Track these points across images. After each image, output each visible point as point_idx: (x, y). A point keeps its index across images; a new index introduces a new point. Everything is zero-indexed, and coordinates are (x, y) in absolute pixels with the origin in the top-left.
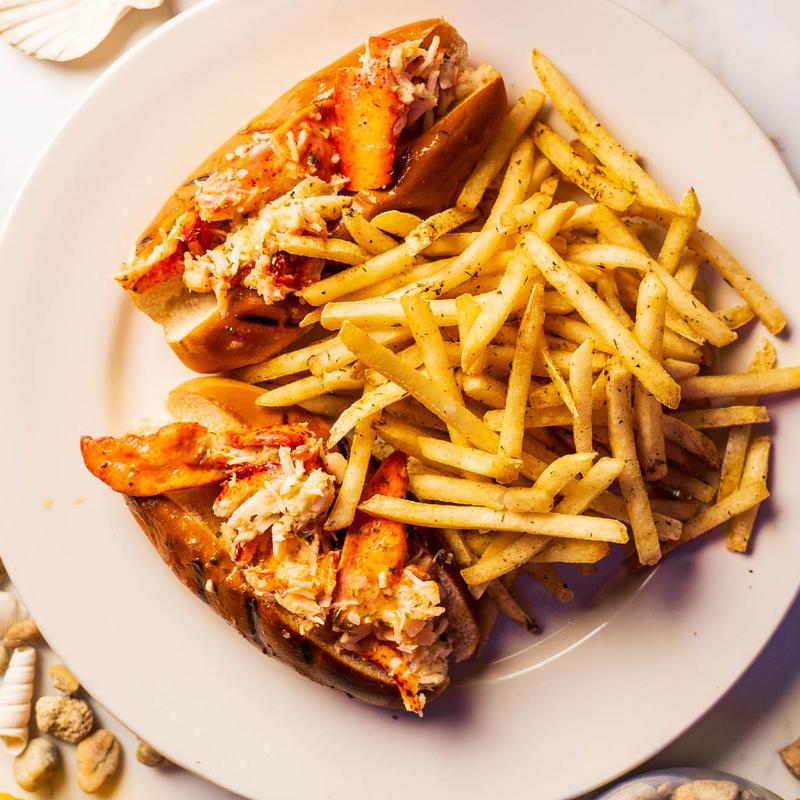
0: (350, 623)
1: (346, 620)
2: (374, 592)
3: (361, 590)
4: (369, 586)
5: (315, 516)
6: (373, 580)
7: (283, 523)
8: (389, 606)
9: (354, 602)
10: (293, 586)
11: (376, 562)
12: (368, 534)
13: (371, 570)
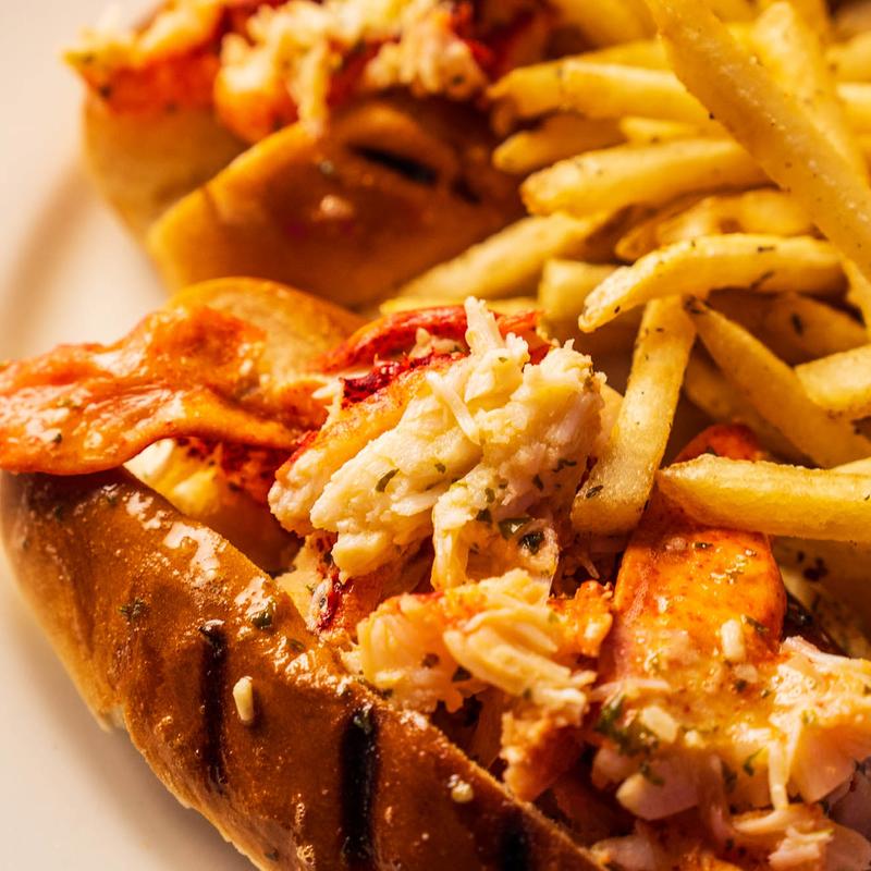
0: (649, 733)
1: (637, 726)
2: (707, 675)
3: (675, 664)
4: (695, 656)
5: (554, 454)
6: (703, 643)
7: (465, 486)
8: (749, 716)
9: (658, 684)
10: (497, 607)
11: (712, 603)
12: (684, 554)
13: (699, 619)
